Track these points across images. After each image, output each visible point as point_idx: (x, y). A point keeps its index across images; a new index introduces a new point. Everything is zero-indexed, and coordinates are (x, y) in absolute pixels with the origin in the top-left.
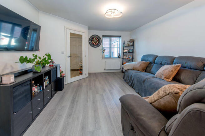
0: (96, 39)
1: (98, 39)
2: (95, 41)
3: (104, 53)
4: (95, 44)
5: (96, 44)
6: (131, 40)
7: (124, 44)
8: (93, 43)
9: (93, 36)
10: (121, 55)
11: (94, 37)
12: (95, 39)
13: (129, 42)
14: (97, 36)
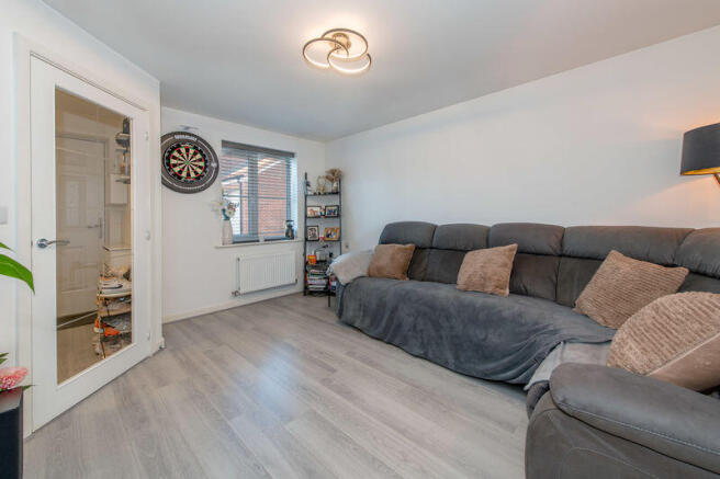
0: (192, 151)
1: (201, 152)
2: (187, 163)
3: (227, 218)
4: (184, 174)
5: (193, 175)
6: (333, 172)
7: (308, 184)
8: (177, 169)
9: (177, 137)
10: (295, 228)
11: (184, 142)
12: (187, 150)
13: (327, 177)
14: (194, 139)
